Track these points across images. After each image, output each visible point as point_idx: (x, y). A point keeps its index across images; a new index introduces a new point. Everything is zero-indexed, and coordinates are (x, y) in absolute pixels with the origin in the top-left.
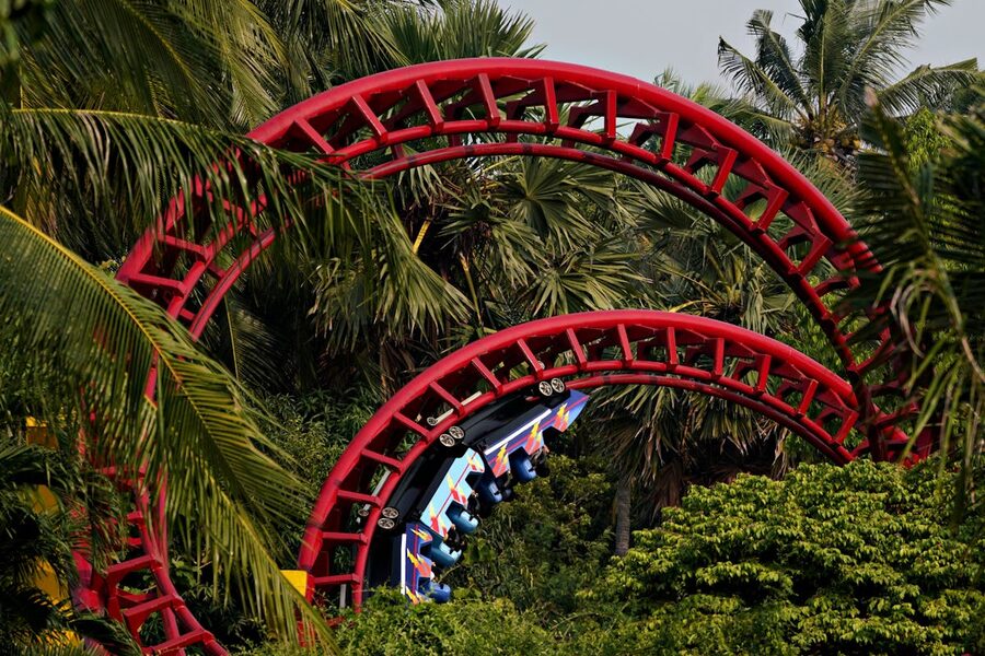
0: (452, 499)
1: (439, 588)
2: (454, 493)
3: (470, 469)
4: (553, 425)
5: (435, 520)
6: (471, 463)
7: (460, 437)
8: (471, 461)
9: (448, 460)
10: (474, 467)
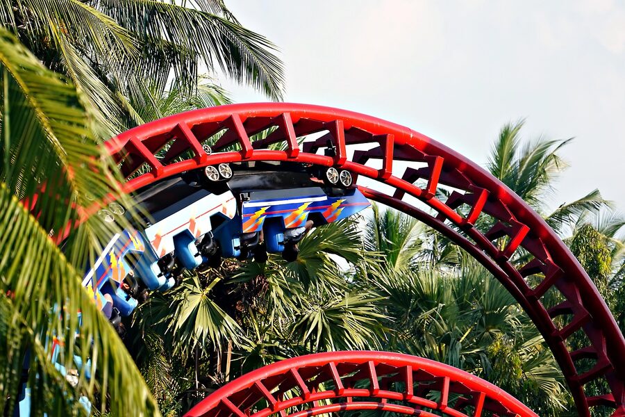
0: (187, 227)
1: (124, 299)
2: (192, 223)
3: (220, 210)
4: (323, 212)
5: (158, 238)
6: (225, 205)
7: (227, 176)
8: (225, 204)
9: (203, 191)
10: (225, 209)
